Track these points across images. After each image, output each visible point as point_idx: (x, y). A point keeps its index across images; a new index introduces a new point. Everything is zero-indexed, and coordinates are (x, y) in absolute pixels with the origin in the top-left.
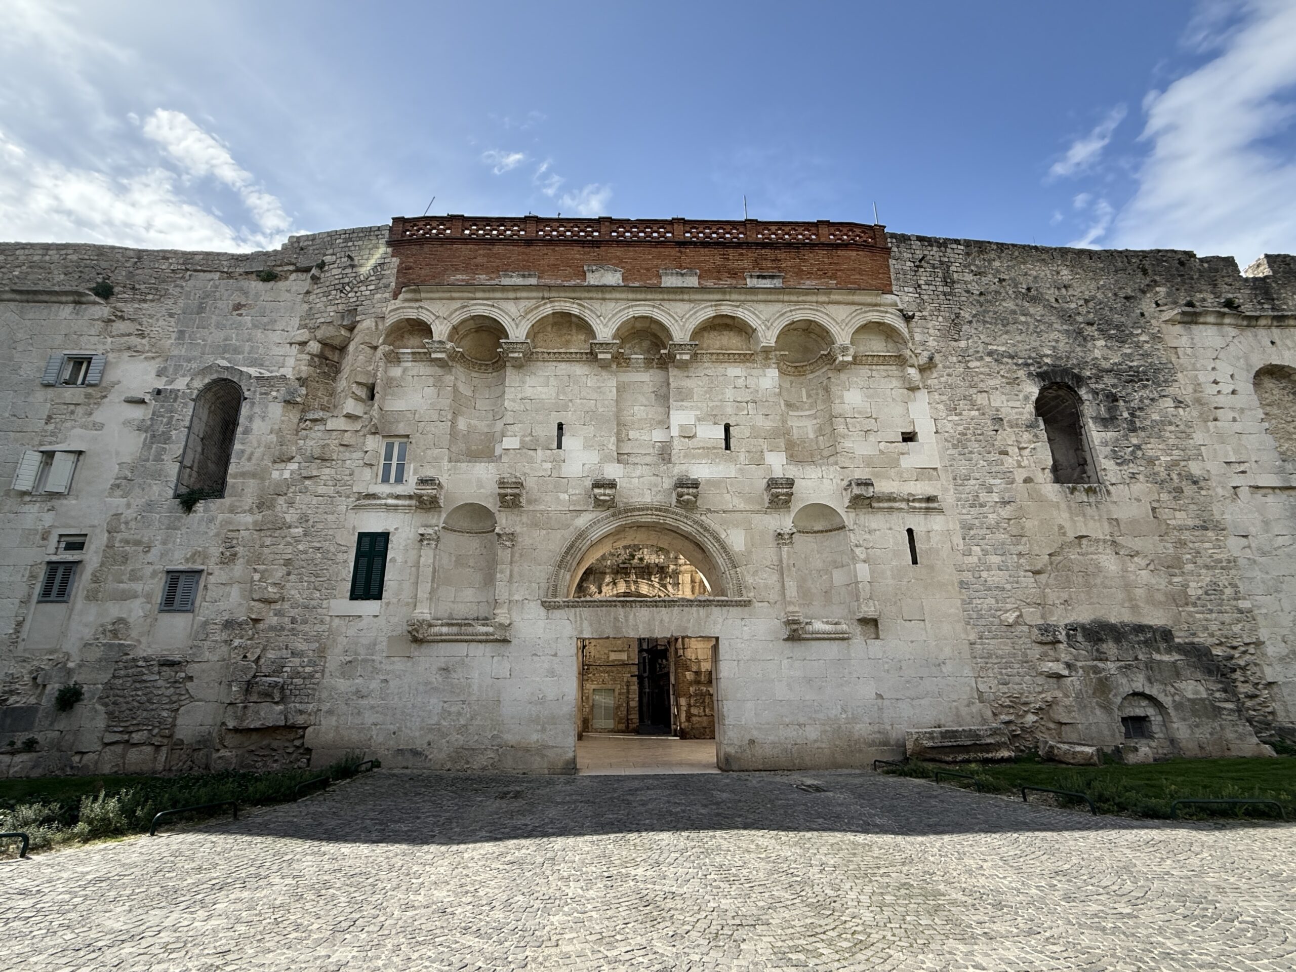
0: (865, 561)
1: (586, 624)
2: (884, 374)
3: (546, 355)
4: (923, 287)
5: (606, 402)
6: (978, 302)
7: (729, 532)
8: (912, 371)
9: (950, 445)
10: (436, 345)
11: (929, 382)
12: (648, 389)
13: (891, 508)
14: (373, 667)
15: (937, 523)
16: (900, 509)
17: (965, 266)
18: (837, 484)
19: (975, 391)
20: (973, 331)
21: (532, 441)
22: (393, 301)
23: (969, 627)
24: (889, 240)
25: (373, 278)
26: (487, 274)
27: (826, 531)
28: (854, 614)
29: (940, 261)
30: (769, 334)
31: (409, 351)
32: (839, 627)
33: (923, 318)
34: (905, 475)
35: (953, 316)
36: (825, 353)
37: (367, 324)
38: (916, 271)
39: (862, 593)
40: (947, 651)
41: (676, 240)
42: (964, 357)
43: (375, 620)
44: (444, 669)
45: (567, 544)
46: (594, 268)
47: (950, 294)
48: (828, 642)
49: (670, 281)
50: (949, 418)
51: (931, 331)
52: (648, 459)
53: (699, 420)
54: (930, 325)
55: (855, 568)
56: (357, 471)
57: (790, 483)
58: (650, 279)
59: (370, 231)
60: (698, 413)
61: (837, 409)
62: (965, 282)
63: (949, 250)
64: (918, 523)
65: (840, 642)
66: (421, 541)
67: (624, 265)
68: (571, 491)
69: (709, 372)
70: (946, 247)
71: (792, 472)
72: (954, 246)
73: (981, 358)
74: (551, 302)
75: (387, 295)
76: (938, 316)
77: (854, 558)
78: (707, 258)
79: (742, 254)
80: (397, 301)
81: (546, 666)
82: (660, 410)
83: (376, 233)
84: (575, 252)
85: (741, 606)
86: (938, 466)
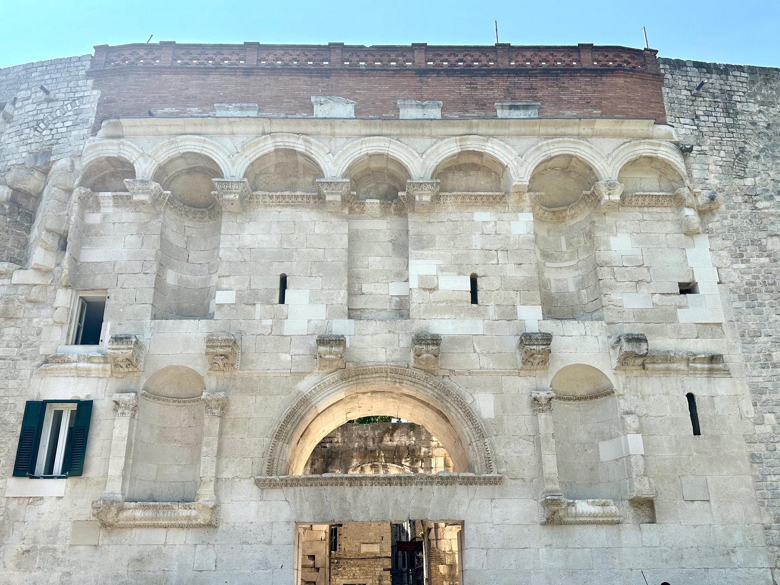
0: (637, 432)
1: (306, 506)
2: (657, 217)
3: (267, 199)
4: (702, 118)
5: (336, 251)
6: (766, 135)
7: (476, 396)
8: (689, 212)
9: (736, 296)
10: (138, 185)
11: (710, 225)
12: (385, 237)
13: (668, 369)
14: (54, 558)
15: (722, 387)
16: (677, 371)
17: (749, 96)
18: (604, 343)
19: (764, 234)
20: (761, 167)
21: (250, 295)
22: (91, 138)
23: (763, 509)
24: (661, 66)
25: (71, 113)
26: (199, 106)
27: (591, 398)
28: (626, 493)
29: (721, 90)
30: (522, 171)
31: (110, 194)
32: (607, 509)
33: (703, 153)
34: (683, 331)
35: (737, 151)
36: (588, 193)
37: (61, 163)
38: (693, 101)
39: (635, 468)
40: (738, 537)
41: (416, 68)
42: (750, 196)
43: (60, 502)
44: (137, 560)
45: (287, 411)
46: (323, 99)
47: (733, 126)
48: (594, 526)
49: (409, 112)
50: (735, 266)
51: (712, 167)
52: (384, 314)
53: (442, 270)
54: (711, 160)
55: (626, 440)
56: (45, 330)
57: (547, 339)
58: (387, 112)
59: (70, 63)
60: (440, 262)
61: (603, 255)
62: (751, 113)
63: (731, 78)
64: (700, 387)
65: (608, 526)
66: (115, 410)
67: (357, 97)
68: (294, 351)
69: (454, 217)
70: (728, 74)
71: (550, 326)
72: (737, 73)
73: (771, 198)
74: (273, 137)
75: (85, 131)
76: (719, 151)
77: (624, 428)
78: (452, 88)
79: (492, 83)
80: (96, 138)
81: (258, 556)
82: (399, 260)
83: (76, 64)
84: (302, 83)
85: (491, 484)
86: (722, 320)
